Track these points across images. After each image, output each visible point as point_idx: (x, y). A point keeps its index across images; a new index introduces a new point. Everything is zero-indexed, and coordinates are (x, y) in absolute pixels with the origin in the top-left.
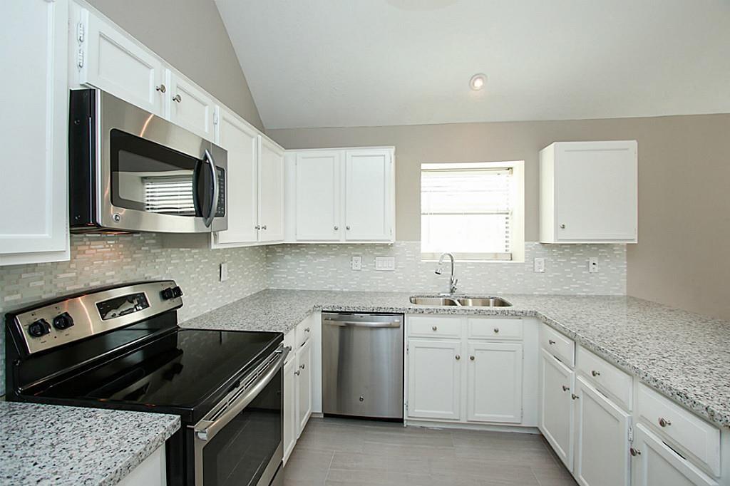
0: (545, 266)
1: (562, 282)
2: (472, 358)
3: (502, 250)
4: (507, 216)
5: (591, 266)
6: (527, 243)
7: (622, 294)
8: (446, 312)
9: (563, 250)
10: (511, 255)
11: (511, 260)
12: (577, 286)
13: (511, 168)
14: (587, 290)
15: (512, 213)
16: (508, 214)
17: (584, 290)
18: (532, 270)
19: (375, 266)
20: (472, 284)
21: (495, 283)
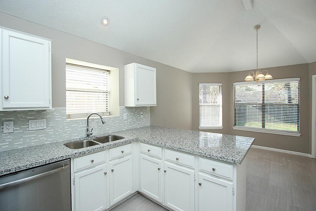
0: (127, 117)
1: (132, 123)
2: (113, 171)
3: (105, 111)
4: (107, 94)
5: (141, 115)
6: (120, 107)
7: (149, 125)
8: (99, 149)
9: (132, 110)
10: (110, 112)
11: (110, 115)
12: (137, 124)
13: (109, 71)
14: (140, 125)
15: (109, 93)
16: (107, 93)
17: (139, 125)
18: (122, 119)
19: (28, 128)
20: (97, 130)
21: (108, 127)
